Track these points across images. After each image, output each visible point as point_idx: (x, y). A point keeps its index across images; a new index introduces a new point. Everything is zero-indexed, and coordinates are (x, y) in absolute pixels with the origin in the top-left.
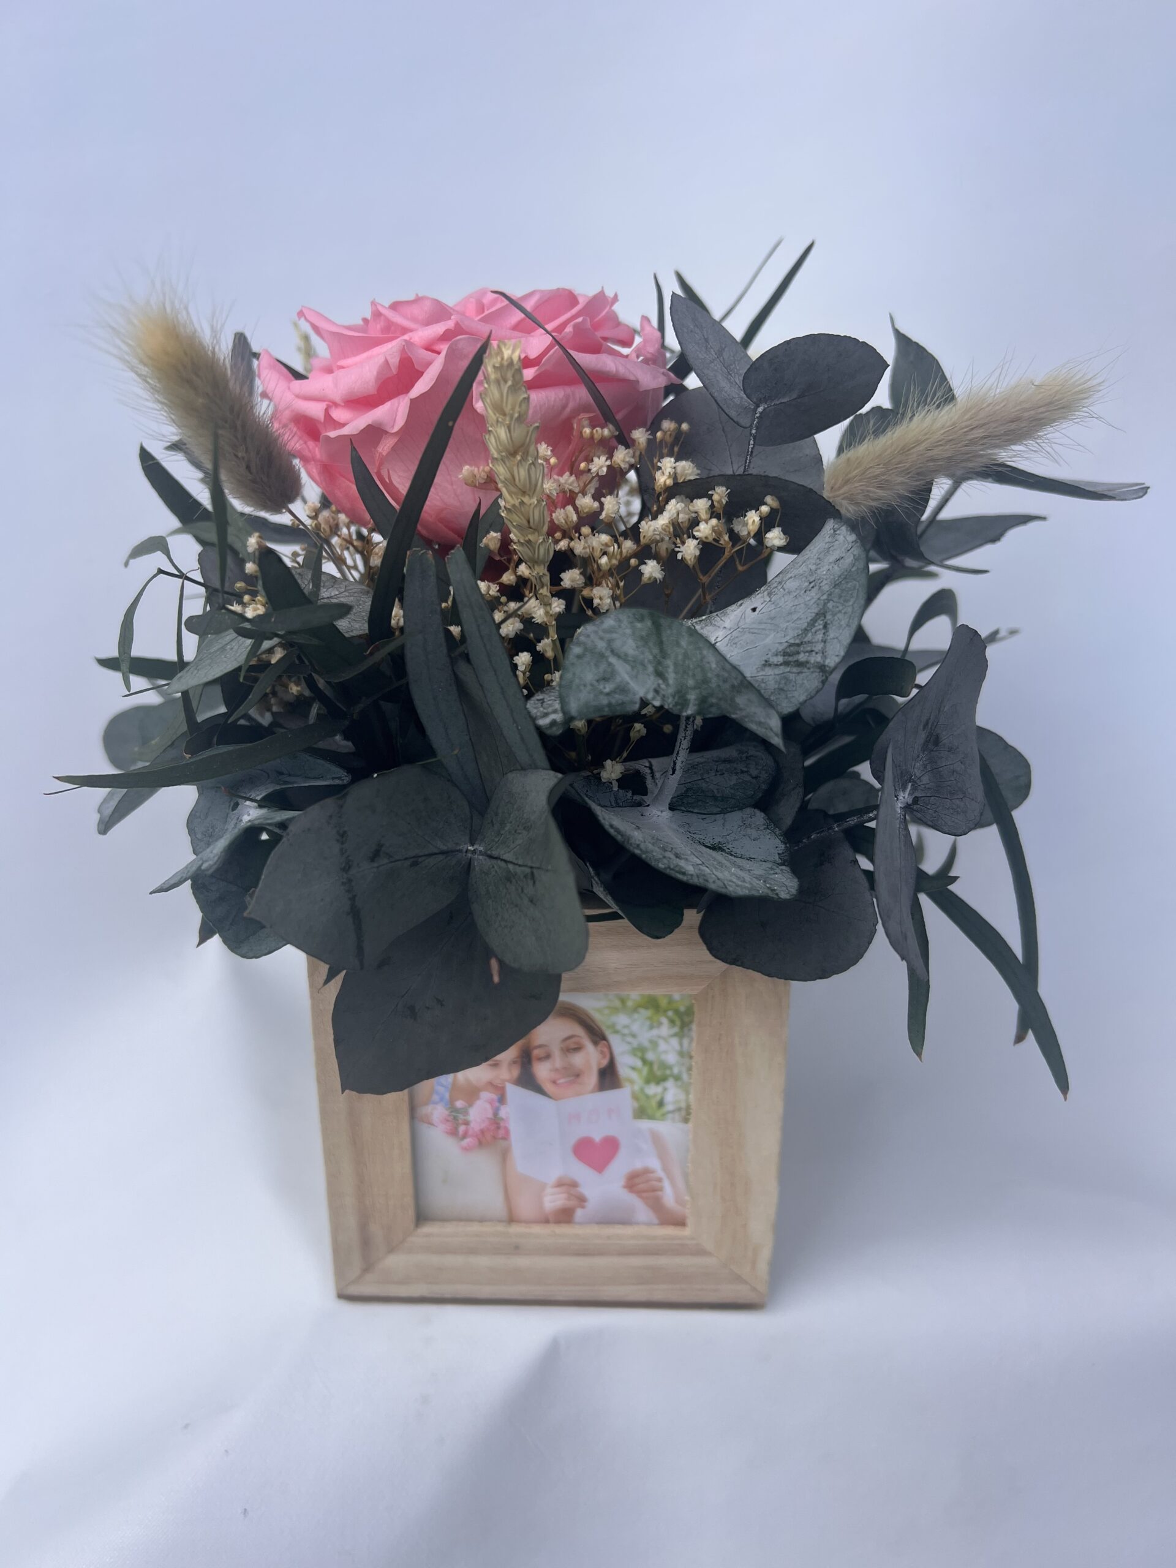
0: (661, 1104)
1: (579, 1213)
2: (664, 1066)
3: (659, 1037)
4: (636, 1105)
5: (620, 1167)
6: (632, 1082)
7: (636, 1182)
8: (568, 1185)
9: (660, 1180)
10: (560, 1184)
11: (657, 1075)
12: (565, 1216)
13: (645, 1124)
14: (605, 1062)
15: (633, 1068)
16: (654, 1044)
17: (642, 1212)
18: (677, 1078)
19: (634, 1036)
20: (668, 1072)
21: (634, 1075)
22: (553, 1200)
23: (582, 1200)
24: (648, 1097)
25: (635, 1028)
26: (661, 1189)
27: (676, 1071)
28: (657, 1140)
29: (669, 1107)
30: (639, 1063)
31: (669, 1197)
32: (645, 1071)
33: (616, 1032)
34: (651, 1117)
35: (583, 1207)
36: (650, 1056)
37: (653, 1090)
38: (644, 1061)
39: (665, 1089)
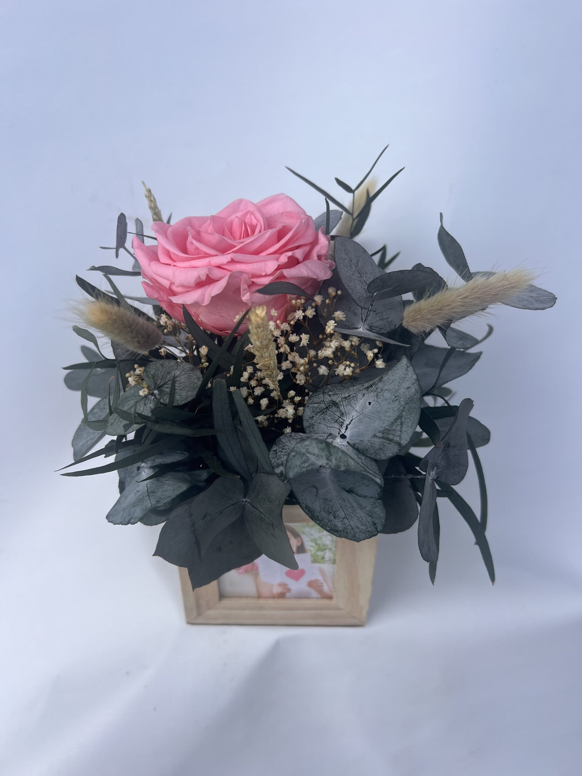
0: (323, 558)
1: (288, 595)
2: (325, 545)
3: (323, 535)
4: (312, 558)
5: (305, 580)
6: (311, 551)
7: (311, 584)
8: (283, 585)
9: (322, 583)
10: (280, 585)
11: (322, 548)
12: (282, 596)
13: (317, 565)
14: (299, 544)
15: (311, 546)
16: (321, 538)
17: (314, 594)
18: (330, 549)
19: (312, 535)
20: (326, 547)
21: (312, 549)
22: (277, 590)
23: (289, 590)
24: (317, 556)
25: (313, 532)
26: (322, 586)
27: (330, 547)
28: (322, 571)
29: (327, 559)
30: (314, 544)
31: (326, 589)
32: (316, 547)
33: (304, 534)
34: (319, 562)
35: (289, 592)
36: (319, 542)
37: (320, 553)
38: (316, 544)
39: (325, 553)
